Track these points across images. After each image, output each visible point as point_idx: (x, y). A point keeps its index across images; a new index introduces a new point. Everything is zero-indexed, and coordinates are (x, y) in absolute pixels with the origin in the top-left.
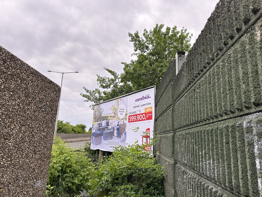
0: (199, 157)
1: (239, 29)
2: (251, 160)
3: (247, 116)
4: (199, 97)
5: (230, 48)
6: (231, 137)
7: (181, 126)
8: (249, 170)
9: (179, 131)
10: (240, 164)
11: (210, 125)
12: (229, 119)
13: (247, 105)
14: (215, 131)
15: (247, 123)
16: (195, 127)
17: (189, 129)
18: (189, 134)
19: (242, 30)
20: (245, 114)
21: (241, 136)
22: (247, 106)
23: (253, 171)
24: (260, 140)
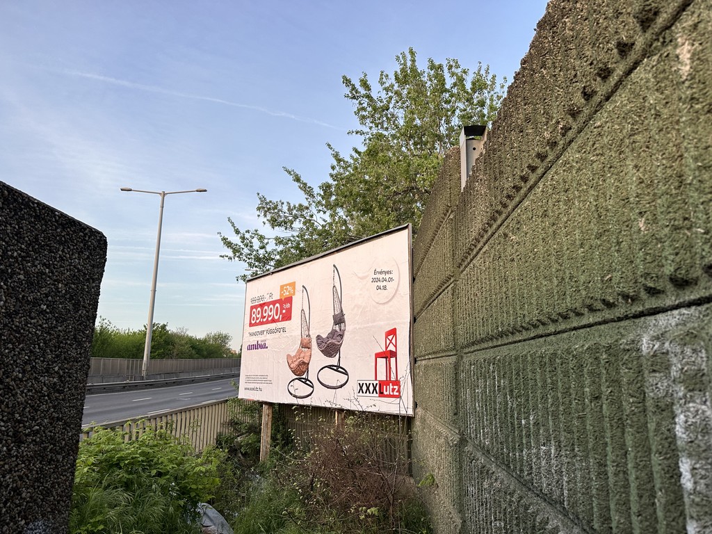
0: (522, 431)
1: (626, 45)
2: (665, 458)
3: (652, 318)
4: (518, 257)
5: (602, 106)
6: (606, 381)
7: (473, 337)
8: (661, 491)
9: (469, 352)
10: (634, 467)
11: (549, 339)
12: (600, 323)
13: (651, 285)
14: (561, 358)
15: (653, 341)
16: (511, 343)
17: (495, 347)
18: (494, 364)
19: (634, 47)
20: (646, 312)
21: (635, 381)
22: (651, 288)
23: (672, 495)
24: (691, 396)
